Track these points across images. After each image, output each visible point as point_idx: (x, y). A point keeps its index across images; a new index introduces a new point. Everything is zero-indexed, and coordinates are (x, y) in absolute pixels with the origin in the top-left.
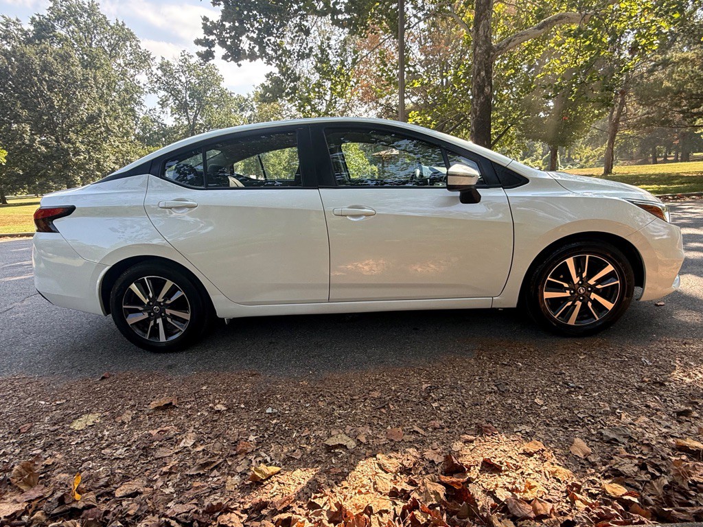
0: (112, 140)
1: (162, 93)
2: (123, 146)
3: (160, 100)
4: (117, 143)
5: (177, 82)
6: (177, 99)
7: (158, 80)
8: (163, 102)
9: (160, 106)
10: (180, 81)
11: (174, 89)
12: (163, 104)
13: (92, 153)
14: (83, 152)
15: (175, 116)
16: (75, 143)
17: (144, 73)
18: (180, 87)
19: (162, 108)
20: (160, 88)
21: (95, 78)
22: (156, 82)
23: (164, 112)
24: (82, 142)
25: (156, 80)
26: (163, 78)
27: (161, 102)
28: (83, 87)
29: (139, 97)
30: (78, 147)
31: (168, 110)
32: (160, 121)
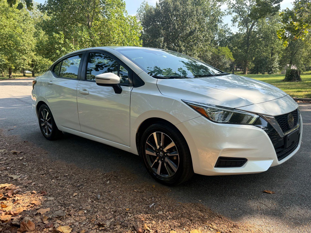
0: (199, 44)
1: (234, 14)
2: (204, 47)
3: (233, 18)
4: (202, 46)
5: (244, 6)
6: (242, 17)
7: (233, 7)
8: (235, 19)
9: (232, 22)
10: (246, 5)
11: (242, 11)
12: (234, 20)
13: (187, 52)
14: (184, 51)
15: (241, 27)
16: (181, 47)
17: (226, 4)
18: (246, 9)
19: (234, 23)
20: (233, 11)
21: (197, 11)
22: (232, 8)
23: (234, 26)
24: (184, 46)
25: (232, 7)
26: (236, 5)
27: (233, 20)
28: (191, 16)
29: (221, 18)
30: (181, 49)
31: (237, 24)
32: (229, 31)
